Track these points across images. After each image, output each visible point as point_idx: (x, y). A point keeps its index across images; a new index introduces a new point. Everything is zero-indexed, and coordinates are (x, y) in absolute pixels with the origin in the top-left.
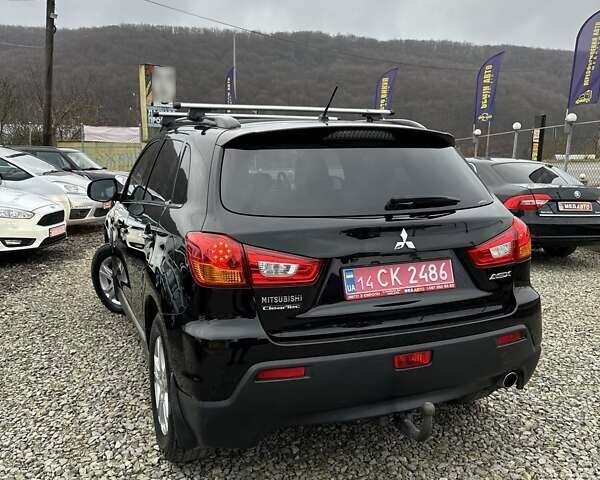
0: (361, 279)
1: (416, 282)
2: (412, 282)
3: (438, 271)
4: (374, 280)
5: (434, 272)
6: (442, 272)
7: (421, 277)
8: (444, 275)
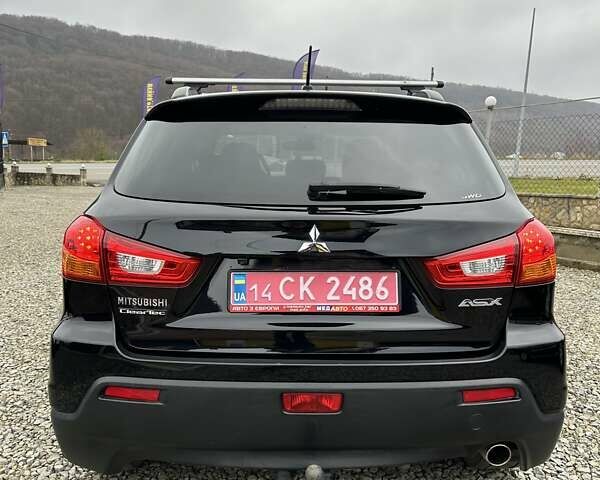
0: (255, 287)
1: (338, 298)
2: (330, 297)
3: (374, 287)
4: (274, 290)
5: (368, 287)
6: (380, 288)
7: (346, 291)
8: (382, 293)
